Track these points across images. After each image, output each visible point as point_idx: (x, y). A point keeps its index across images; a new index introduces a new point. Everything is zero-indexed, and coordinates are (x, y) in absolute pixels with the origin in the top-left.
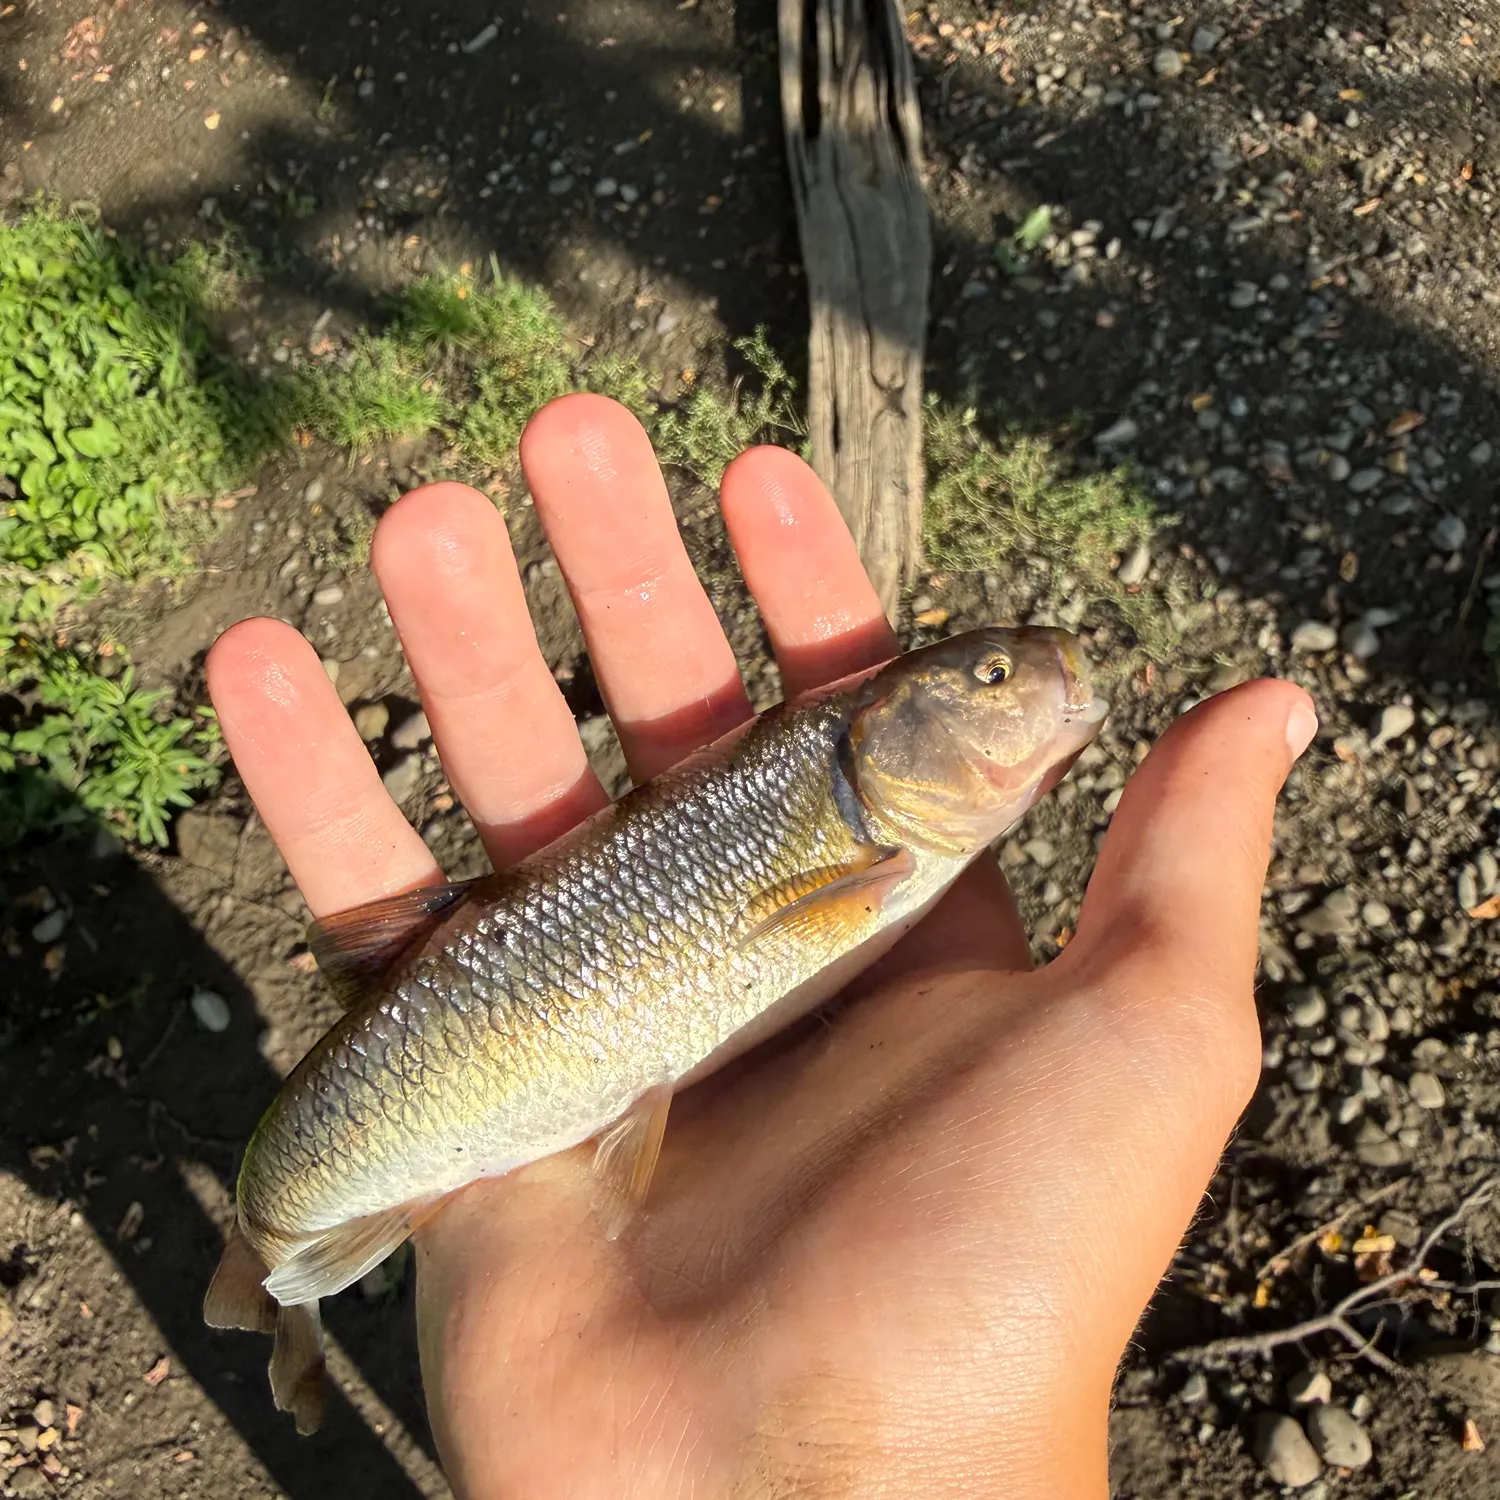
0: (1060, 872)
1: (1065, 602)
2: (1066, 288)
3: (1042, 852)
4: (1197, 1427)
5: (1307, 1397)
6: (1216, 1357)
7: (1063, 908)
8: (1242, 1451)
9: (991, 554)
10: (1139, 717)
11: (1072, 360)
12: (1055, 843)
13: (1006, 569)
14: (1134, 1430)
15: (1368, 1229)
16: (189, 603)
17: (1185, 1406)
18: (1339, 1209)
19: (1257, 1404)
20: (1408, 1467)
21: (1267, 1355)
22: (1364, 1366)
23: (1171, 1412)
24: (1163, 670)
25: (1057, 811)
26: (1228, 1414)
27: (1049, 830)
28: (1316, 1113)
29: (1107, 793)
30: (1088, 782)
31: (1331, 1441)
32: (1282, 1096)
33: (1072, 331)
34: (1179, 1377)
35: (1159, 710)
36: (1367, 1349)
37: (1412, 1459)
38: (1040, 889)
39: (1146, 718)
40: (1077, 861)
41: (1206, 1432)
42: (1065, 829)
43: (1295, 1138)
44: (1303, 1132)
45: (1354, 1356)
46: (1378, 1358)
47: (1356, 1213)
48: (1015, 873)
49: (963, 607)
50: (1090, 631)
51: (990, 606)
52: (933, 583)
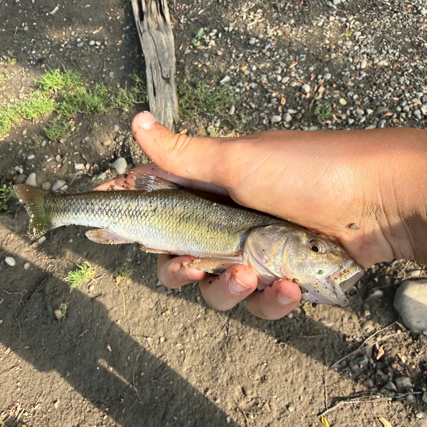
1: (216, 122)
9: (196, 114)
11: (213, 64)
13: (200, 117)
33: (212, 57)
49: (191, 128)
50: (222, 128)
51: (198, 127)
52: (183, 124)
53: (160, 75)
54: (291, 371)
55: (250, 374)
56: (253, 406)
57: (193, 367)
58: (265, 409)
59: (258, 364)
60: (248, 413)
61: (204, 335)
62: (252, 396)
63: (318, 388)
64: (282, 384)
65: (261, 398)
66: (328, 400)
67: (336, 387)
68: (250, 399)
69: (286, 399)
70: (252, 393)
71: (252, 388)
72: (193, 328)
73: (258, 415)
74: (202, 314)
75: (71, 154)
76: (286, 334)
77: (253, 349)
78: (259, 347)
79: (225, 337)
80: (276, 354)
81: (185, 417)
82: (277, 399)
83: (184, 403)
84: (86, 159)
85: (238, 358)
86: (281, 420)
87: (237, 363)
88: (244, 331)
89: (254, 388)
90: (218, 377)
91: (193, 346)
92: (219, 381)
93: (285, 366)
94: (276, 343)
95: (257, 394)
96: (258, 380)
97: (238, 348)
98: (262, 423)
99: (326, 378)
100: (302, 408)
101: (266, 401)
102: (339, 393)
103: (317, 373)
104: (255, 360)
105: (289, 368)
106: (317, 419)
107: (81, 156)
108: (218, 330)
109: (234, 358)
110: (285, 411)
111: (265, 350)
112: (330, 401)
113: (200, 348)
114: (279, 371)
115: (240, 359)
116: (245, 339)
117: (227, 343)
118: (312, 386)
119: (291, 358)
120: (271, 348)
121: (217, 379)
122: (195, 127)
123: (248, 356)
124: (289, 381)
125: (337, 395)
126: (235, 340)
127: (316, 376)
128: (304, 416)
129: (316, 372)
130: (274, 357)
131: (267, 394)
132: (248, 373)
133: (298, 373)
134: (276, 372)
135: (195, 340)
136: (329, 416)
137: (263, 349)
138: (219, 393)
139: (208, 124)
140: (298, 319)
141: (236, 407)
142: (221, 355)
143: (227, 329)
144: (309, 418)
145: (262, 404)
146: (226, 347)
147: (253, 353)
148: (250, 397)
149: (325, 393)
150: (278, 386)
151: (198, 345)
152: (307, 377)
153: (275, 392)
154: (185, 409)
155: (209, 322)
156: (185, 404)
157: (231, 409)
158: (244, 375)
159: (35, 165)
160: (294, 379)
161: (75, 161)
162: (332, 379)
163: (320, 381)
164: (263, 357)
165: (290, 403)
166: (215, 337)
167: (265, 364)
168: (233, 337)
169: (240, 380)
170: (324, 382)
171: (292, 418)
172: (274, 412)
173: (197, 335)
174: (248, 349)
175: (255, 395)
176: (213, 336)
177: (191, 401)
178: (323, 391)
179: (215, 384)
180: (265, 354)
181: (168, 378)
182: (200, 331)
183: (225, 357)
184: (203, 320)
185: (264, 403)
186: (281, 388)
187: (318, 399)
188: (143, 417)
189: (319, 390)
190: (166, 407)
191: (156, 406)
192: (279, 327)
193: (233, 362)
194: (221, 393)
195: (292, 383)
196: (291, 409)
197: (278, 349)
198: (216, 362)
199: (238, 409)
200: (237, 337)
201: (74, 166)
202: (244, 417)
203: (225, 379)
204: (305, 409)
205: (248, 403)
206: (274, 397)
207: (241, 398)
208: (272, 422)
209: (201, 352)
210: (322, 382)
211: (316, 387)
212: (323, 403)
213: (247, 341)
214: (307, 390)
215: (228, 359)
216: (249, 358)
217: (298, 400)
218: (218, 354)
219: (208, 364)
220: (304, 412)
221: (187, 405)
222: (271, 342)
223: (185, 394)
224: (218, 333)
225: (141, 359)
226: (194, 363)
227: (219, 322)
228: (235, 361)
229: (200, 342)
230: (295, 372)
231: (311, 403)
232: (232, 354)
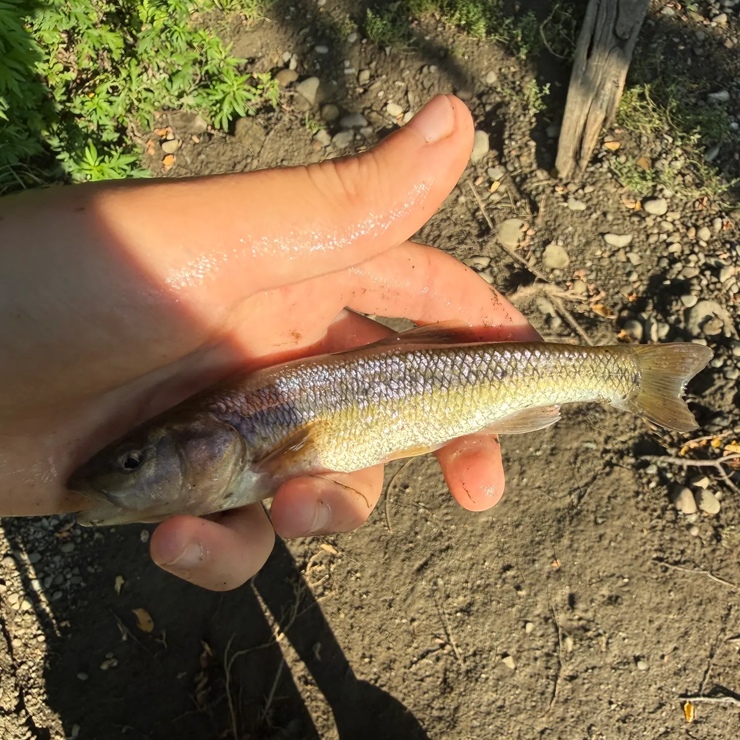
0: (640, 269)
1: (676, 159)
2: (714, 24)
3: (634, 258)
4: (649, 482)
5: (698, 484)
6: (663, 462)
7: (636, 285)
8: (665, 496)
9: (648, 126)
10: (695, 217)
11: (708, 57)
12: (641, 257)
13: (652, 136)
14: (623, 475)
15: (734, 442)
16: (253, 32)
17: (646, 474)
18: (724, 431)
19: (676, 482)
20: (731, 521)
21: (685, 468)
22: (722, 484)
23: (640, 474)
24: (711, 202)
25: (646, 244)
26: (663, 481)
27: (640, 251)
28: (732, 388)
29: (671, 243)
30: (664, 237)
31: (705, 501)
32: (719, 378)
33: (711, 44)
34: (646, 464)
35: (704, 218)
36: (726, 478)
37: (733, 519)
38: (629, 274)
39: (697, 220)
40: (650, 267)
41: (653, 485)
42: (648, 253)
43: (718, 396)
44: (723, 395)
45: (720, 479)
46: (729, 482)
47: (730, 435)
48: (620, 264)
49: (628, 146)
50: (684, 175)
51: (641, 150)
52: (617, 131)
53: (612, 25)
54: (664, 611)
55: (594, 581)
56: (578, 629)
57: (499, 523)
58: (598, 643)
59: (613, 575)
60: (566, 634)
61: (537, 485)
62: (583, 615)
63: (698, 658)
64: (642, 623)
65: (597, 624)
66: (707, 684)
67: (727, 673)
68: (577, 617)
69: (639, 647)
70: (586, 611)
71: (589, 603)
72: (522, 465)
73: (581, 645)
74: (544, 452)
75: (391, 82)
76: (677, 554)
77: (615, 548)
78: (625, 550)
79: (572, 507)
80: (649, 574)
81: (457, 588)
82: (624, 639)
83: (462, 566)
84: (412, 104)
85: (582, 548)
86: (619, 672)
87: (578, 554)
88: (609, 514)
89: (593, 604)
90: (536, 558)
91: (511, 492)
92: (537, 565)
93: (658, 600)
94: (654, 559)
95: (595, 616)
96: (603, 596)
97: (588, 533)
98: (584, 661)
99: (718, 651)
100: (659, 673)
101: (605, 633)
102: (729, 683)
103: (706, 637)
104: (610, 566)
105: (663, 606)
106: (677, 701)
107: (406, 93)
108: (563, 491)
109: (575, 546)
110: (629, 663)
111: (632, 559)
112: (711, 687)
113: (522, 502)
114: (645, 601)
115: (586, 551)
116: (606, 527)
117: (572, 518)
118: (689, 652)
119: (672, 593)
120: (644, 562)
121: (534, 561)
122: (634, 148)
123: (601, 554)
124: (656, 624)
125: (724, 685)
126: (588, 519)
127: (701, 640)
128: (658, 686)
129: (703, 635)
130: (645, 577)
131: (611, 623)
132: (592, 578)
133: (674, 621)
134: (640, 601)
135: (518, 485)
136: (699, 708)
137: (629, 556)
138: (527, 582)
139: (660, 154)
140: (705, 542)
141: (548, 616)
142: (554, 529)
143: (580, 497)
144: (664, 692)
145: (595, 633)
146: (567, 523)
147: (611, 554)
148: (578, 614)
149: (706, 672)
150: (635, 623)
151: (520, 495)
152: (686, 633)
153: (626, 629)
154: (462, 577)
155: (552, 470)
156: (465, 569)
157: (539, 615)
158: (583, 578)
159: (321, 66)
160: (665, 627)
161: (391, 96)
162: (727, 659)
163: (705, 650)
164: (626, 568)
165: (644, 657)
166: (555, 498)
167: (626, 580)
168: (585, 513)
169: (573, 581)
170: (711, 656)
171: (637, 678)
172: (610, 654)
173: (525, 480)
174: (605, 543)
175: (590, 615)
176: (552, 494)
177: (477, 570)
178: (705, 668)
179: (526, 566)
180: (630, 565)
181: (449, 517)
182: (532, 476)
183: (562, 536)
184: (543, 462)
185: (600, 635)
186: (637, 627)
187: (692, 675)
188: (385, 553)
189: (699, 662)
190: (430, 558)
191: (412, 549)
192: (668, 537)
193: (573, 550)
194: (531, 585)
195: (659, 629)
196: (642, 666)
197: (656, 570)
198: (541, 535)
199: (550, 621)
200: (592, 517)
201: (386, 104)
202: (558, 636)
203: (547, 568)
204: (664, 678)
205: (571, 620)
206: (621, 634)
207: (562, 608)
208: (600, 668)
209: (522, 508)
210: (708, 653)
211: (696, 656)
212: (698, 685)
213: (608, 531)
214: (679, 652)
215: (565, 542)
216: (602, 558)
217: (658, 658)
218: (550, 526)
219: (527, 532)
220: (661, 681)
221: (467, 572)
222: (647, 554)
223: (469, 555)
224: (561, 494)
225: (414, 467)
226: (502, 518)
227: (570, 479)
228: (577, 551)
229: (524, 492)
230: (671, 616)
231: (677, 673)
232: (575, 537)
